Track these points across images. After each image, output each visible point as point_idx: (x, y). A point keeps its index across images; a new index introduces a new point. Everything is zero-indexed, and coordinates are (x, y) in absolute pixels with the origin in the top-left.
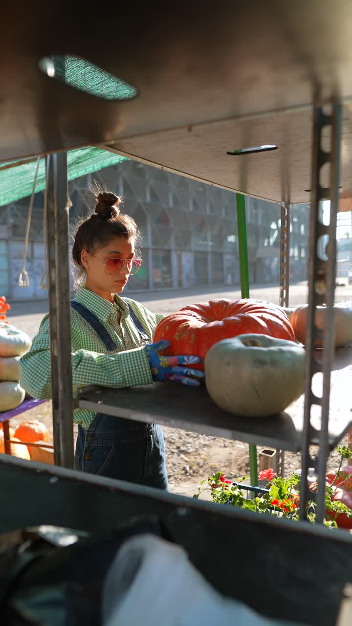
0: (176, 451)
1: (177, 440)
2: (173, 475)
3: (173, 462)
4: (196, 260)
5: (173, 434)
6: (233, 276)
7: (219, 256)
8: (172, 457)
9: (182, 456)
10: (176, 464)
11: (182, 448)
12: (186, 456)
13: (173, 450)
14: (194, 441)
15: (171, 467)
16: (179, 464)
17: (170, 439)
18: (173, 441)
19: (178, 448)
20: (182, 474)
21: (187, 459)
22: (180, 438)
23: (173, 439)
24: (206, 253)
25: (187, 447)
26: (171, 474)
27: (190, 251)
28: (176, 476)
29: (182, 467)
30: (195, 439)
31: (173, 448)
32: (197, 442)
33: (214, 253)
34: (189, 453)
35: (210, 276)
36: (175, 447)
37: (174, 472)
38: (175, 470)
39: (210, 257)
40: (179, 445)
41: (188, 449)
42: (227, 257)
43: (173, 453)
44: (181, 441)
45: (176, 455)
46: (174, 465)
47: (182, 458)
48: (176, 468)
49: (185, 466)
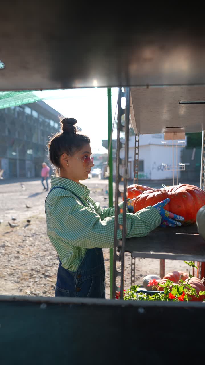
0: (43, 276)
1: (41, 269)
2: (47, 291)
3: (44, 283)
4: (10, 163)
5: (37, 266)
6: (31, 172)
7: (23, 161)
8: (42, 280)
9: (48, 279)
10: (47, 284)
11: (47, 274)
12: (50, 278)
13: (41, 276)
14: (51, 269)
15: (43, 286)
16: (48, 284)
17: (36, 270)
18: (38, 270)
19: (43, 274)
20: (52, 290)
21: (51, 280)
22: (42, 268)
23: (38, 269)
24: (15, 160)
25: (48, 273)
26: (46, 291)
27: (6, 158)
28: (49, 291)
29: (51, 285)
30: (51, 268)
31: (40, 275)
32: (53, 269)
33: (20, 160)
34: (51, 276)
35: (18, 173)
36: (41, 274)
37: (47, 289)
38: (47, 288)
39: (18, 162)
40: (43, 273)
41: (50, 274)
42: (28, 162)
43: (41, 277)
44: (43, 270)
45: (44, 279)
46: (45, 285)
47: (48, 280)
48: (47, 287)
49: (52, 284)
